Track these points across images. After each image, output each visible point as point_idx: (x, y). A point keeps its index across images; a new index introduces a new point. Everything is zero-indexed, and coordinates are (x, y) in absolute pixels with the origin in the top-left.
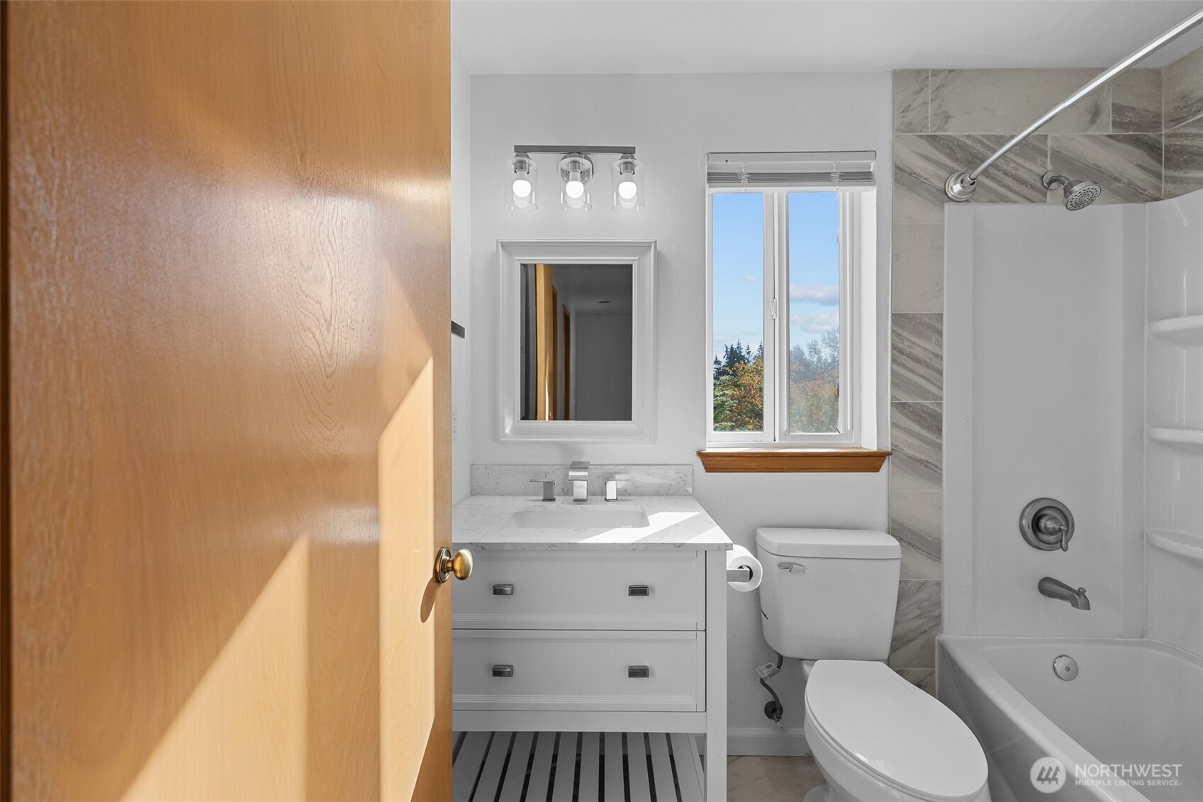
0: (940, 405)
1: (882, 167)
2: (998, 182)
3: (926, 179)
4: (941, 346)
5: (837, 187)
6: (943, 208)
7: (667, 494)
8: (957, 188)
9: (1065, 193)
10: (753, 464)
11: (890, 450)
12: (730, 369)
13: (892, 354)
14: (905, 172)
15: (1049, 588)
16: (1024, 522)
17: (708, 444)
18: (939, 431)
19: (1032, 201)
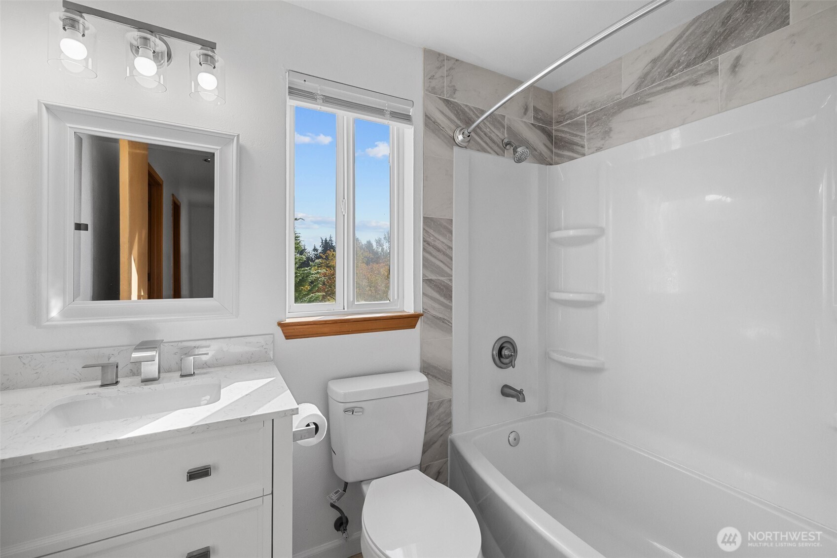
0: (451, 280)
1: (417, 113)
2: (482, 139)
3: (443, 128)
4: (451, 241)
5: (388, 121)
6: (453, 149)
7: (249, 362)
8: (460, 137)
9: (514, 152)
10: (326, 330)
11: (422, 312)
12: (324, 255)
13: (423, 245)
14: (432, 120)
15: (508, 391)
16: (494, 353)
17: (288, 315)
18: (450, 297)
19: (498, 154)
